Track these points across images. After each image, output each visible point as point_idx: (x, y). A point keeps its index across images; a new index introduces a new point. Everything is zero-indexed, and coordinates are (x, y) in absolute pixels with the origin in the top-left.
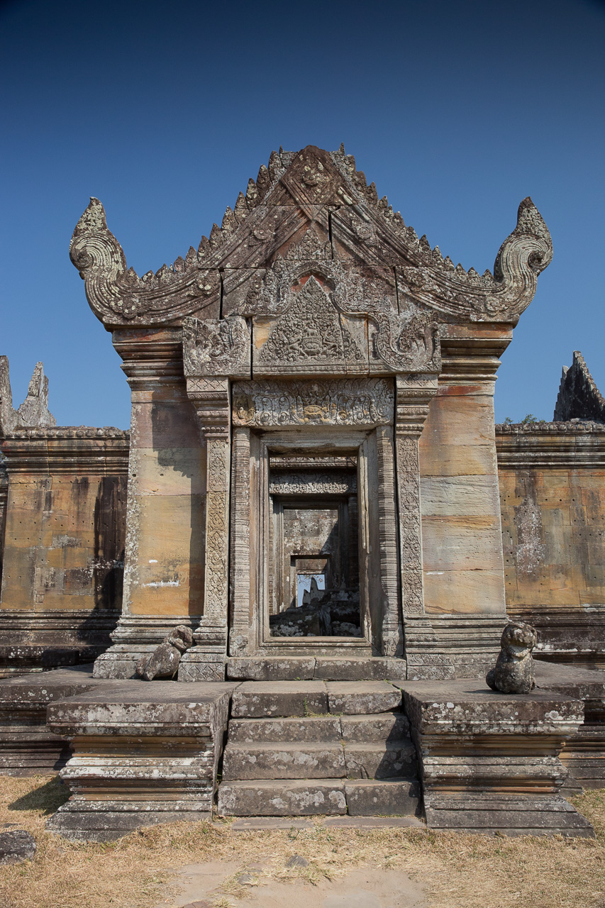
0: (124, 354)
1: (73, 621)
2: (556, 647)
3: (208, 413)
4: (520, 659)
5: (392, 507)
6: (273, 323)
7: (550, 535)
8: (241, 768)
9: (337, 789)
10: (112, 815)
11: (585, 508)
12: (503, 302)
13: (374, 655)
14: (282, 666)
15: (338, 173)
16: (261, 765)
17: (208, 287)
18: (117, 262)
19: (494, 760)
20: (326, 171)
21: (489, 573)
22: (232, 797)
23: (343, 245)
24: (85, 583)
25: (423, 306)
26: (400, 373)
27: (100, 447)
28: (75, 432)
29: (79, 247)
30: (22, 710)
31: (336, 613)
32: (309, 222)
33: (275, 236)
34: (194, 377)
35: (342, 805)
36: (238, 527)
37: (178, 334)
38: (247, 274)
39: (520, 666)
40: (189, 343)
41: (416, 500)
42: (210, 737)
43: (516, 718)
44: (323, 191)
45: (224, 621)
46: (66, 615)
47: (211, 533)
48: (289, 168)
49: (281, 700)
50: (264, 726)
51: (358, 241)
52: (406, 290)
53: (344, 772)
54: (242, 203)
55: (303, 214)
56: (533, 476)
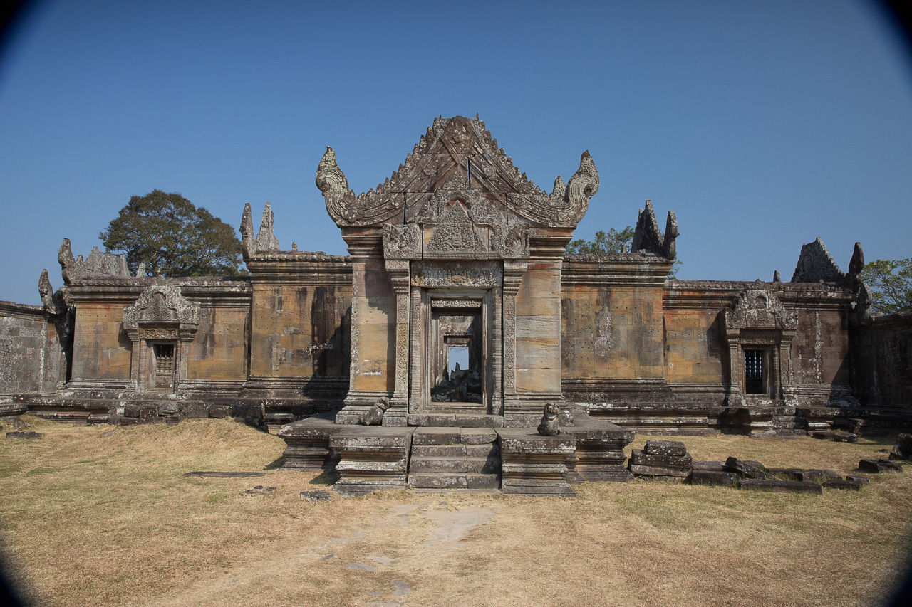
0: (349, 242)
1: (299, 383)
2: (615, 405)
3: (398, 279)
4: (552, 420)
5: (500, 333)
6: (434, 228)
7: (618, 331)
8: (418, 468)
9: (462, 477)
10: (361, 486)
11: (643, 314)
12: (568, 215)
13: (487, 414)
14: (438, 419)
15: (474, 134)
16: (428, 466)
17: (397, 204)
18: (344, 187)
19: (535, 465)
20: (467, 133)
21: (553, 370)
22: (415, 480)
23: (476, 179)
24: (306, 359)
25: (521, 217)
26: (506, 259)
27: (315, 267)
28: (297, 256)
29: (321, 178)
30: (304, 439)
31: (470, 386)
32: (456, 165)
33: (436, 173)
34: (390, 259)
35: (465, 484)
36: (414, 343)
37: (380, 231)
38: (420, 196)
39: (551, 423)
40: (387, 239)
41: (513, 330)
42: (404, 453)
43: (545, 447)
44: (465, 145)
45: (407, 395)
46: (294, 379)
47: (399, 347)
48: (445, 129)
49: (437, 437)
50: (429, 449)
51: (485, 177)
52: (512, 208)
53: (466, 470)
54: (417, 151)
55: (453, 159)
56: (609, 291)
